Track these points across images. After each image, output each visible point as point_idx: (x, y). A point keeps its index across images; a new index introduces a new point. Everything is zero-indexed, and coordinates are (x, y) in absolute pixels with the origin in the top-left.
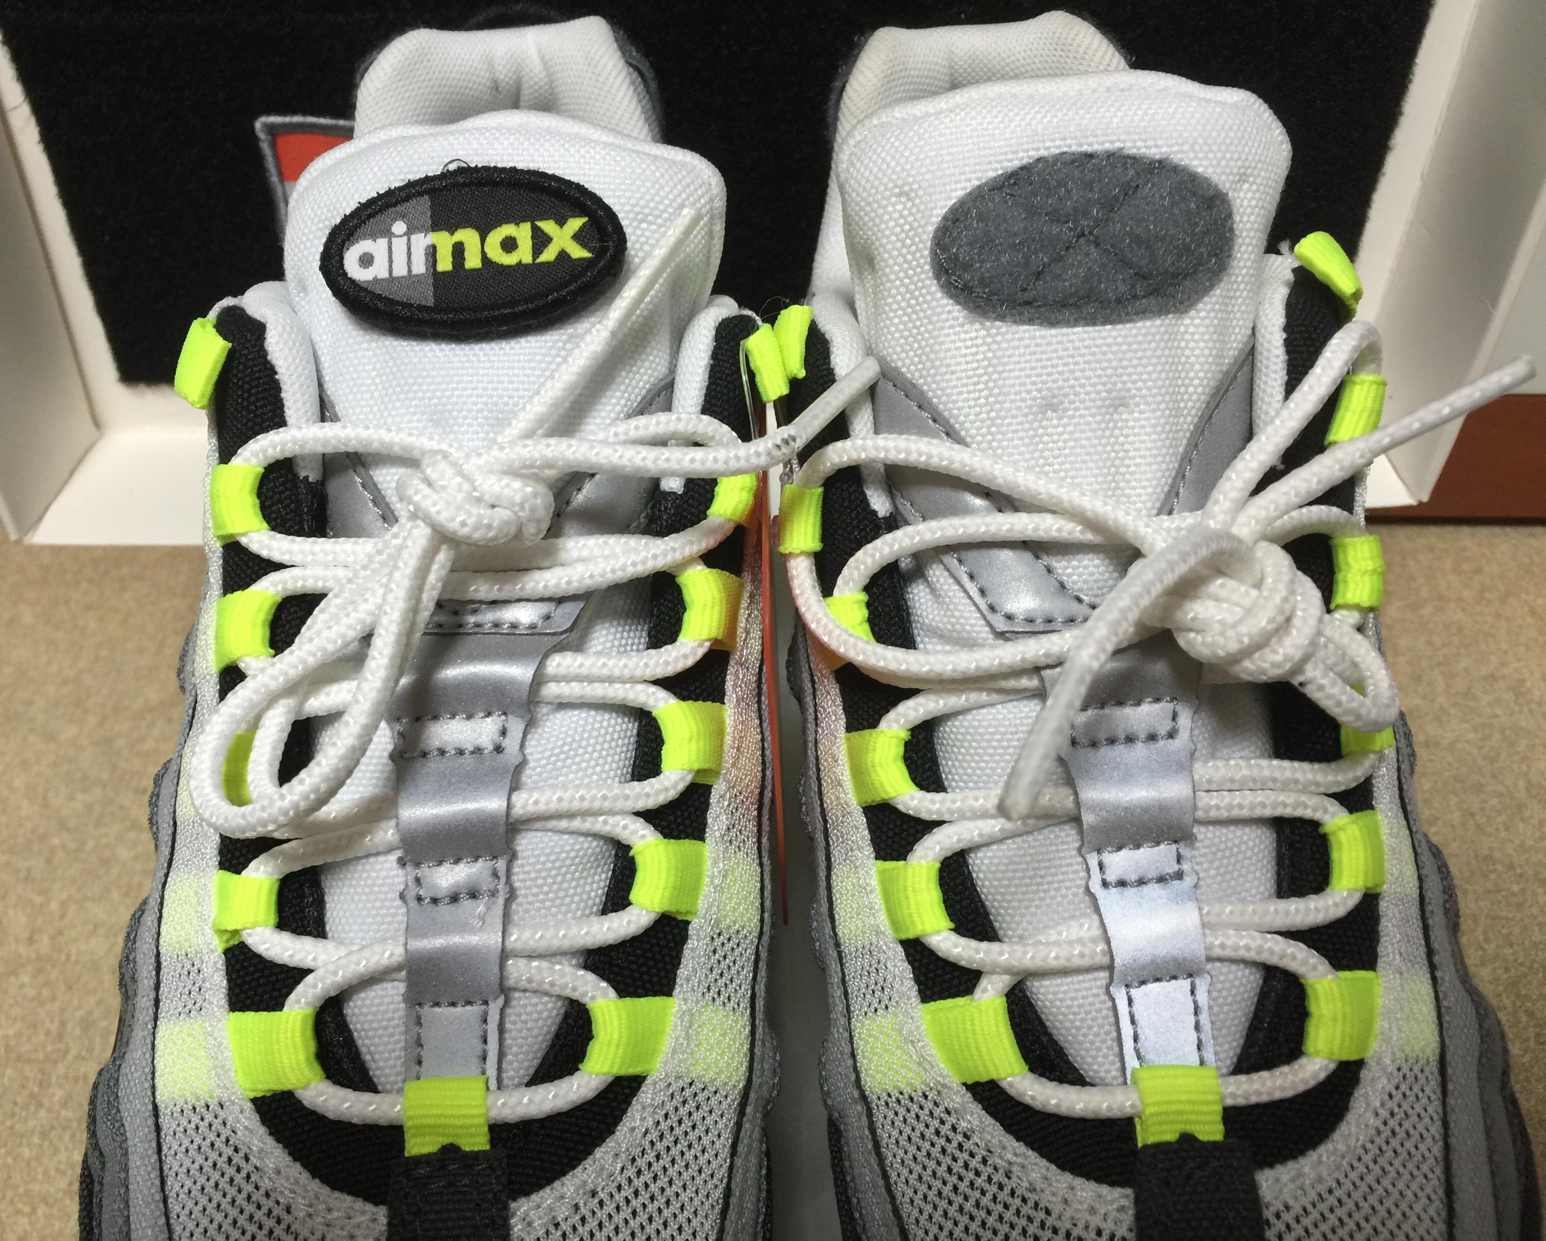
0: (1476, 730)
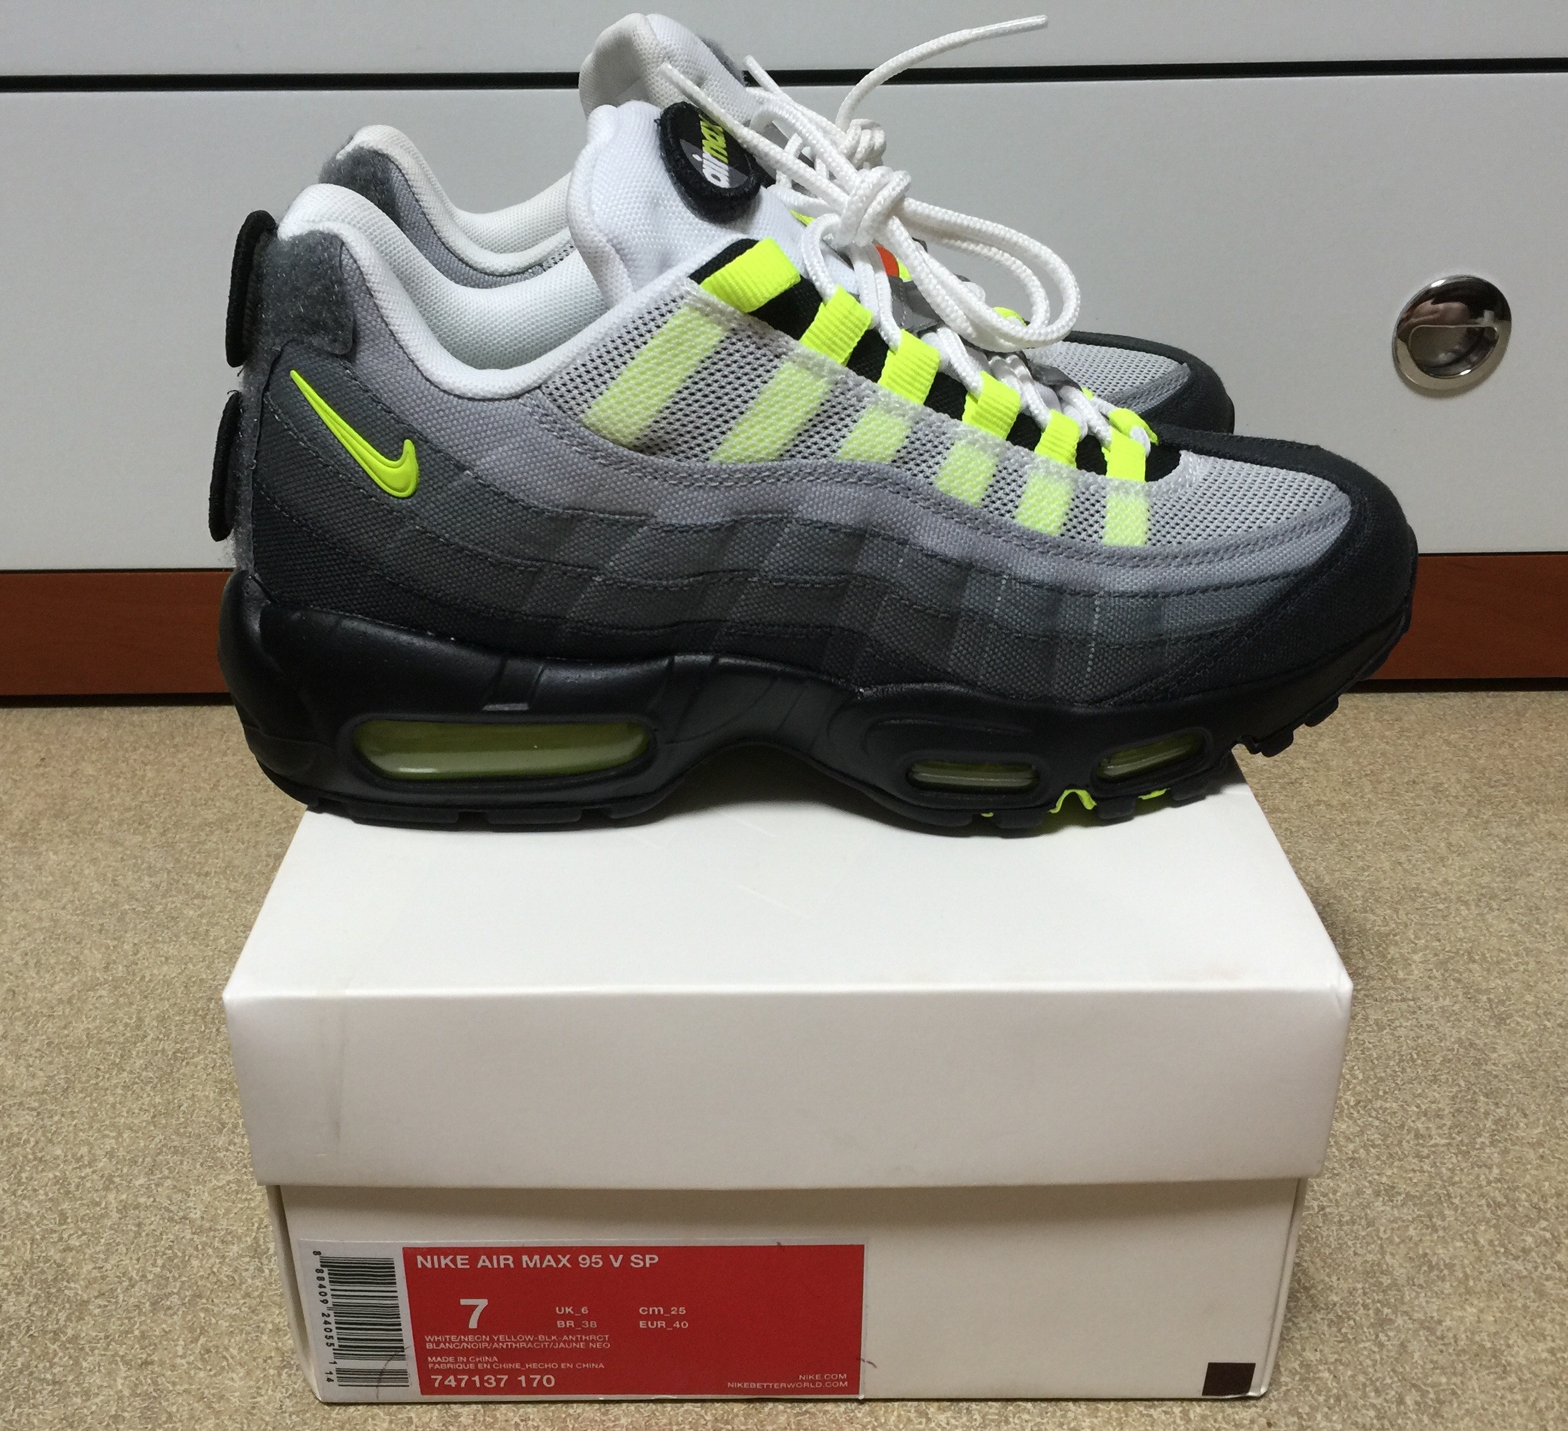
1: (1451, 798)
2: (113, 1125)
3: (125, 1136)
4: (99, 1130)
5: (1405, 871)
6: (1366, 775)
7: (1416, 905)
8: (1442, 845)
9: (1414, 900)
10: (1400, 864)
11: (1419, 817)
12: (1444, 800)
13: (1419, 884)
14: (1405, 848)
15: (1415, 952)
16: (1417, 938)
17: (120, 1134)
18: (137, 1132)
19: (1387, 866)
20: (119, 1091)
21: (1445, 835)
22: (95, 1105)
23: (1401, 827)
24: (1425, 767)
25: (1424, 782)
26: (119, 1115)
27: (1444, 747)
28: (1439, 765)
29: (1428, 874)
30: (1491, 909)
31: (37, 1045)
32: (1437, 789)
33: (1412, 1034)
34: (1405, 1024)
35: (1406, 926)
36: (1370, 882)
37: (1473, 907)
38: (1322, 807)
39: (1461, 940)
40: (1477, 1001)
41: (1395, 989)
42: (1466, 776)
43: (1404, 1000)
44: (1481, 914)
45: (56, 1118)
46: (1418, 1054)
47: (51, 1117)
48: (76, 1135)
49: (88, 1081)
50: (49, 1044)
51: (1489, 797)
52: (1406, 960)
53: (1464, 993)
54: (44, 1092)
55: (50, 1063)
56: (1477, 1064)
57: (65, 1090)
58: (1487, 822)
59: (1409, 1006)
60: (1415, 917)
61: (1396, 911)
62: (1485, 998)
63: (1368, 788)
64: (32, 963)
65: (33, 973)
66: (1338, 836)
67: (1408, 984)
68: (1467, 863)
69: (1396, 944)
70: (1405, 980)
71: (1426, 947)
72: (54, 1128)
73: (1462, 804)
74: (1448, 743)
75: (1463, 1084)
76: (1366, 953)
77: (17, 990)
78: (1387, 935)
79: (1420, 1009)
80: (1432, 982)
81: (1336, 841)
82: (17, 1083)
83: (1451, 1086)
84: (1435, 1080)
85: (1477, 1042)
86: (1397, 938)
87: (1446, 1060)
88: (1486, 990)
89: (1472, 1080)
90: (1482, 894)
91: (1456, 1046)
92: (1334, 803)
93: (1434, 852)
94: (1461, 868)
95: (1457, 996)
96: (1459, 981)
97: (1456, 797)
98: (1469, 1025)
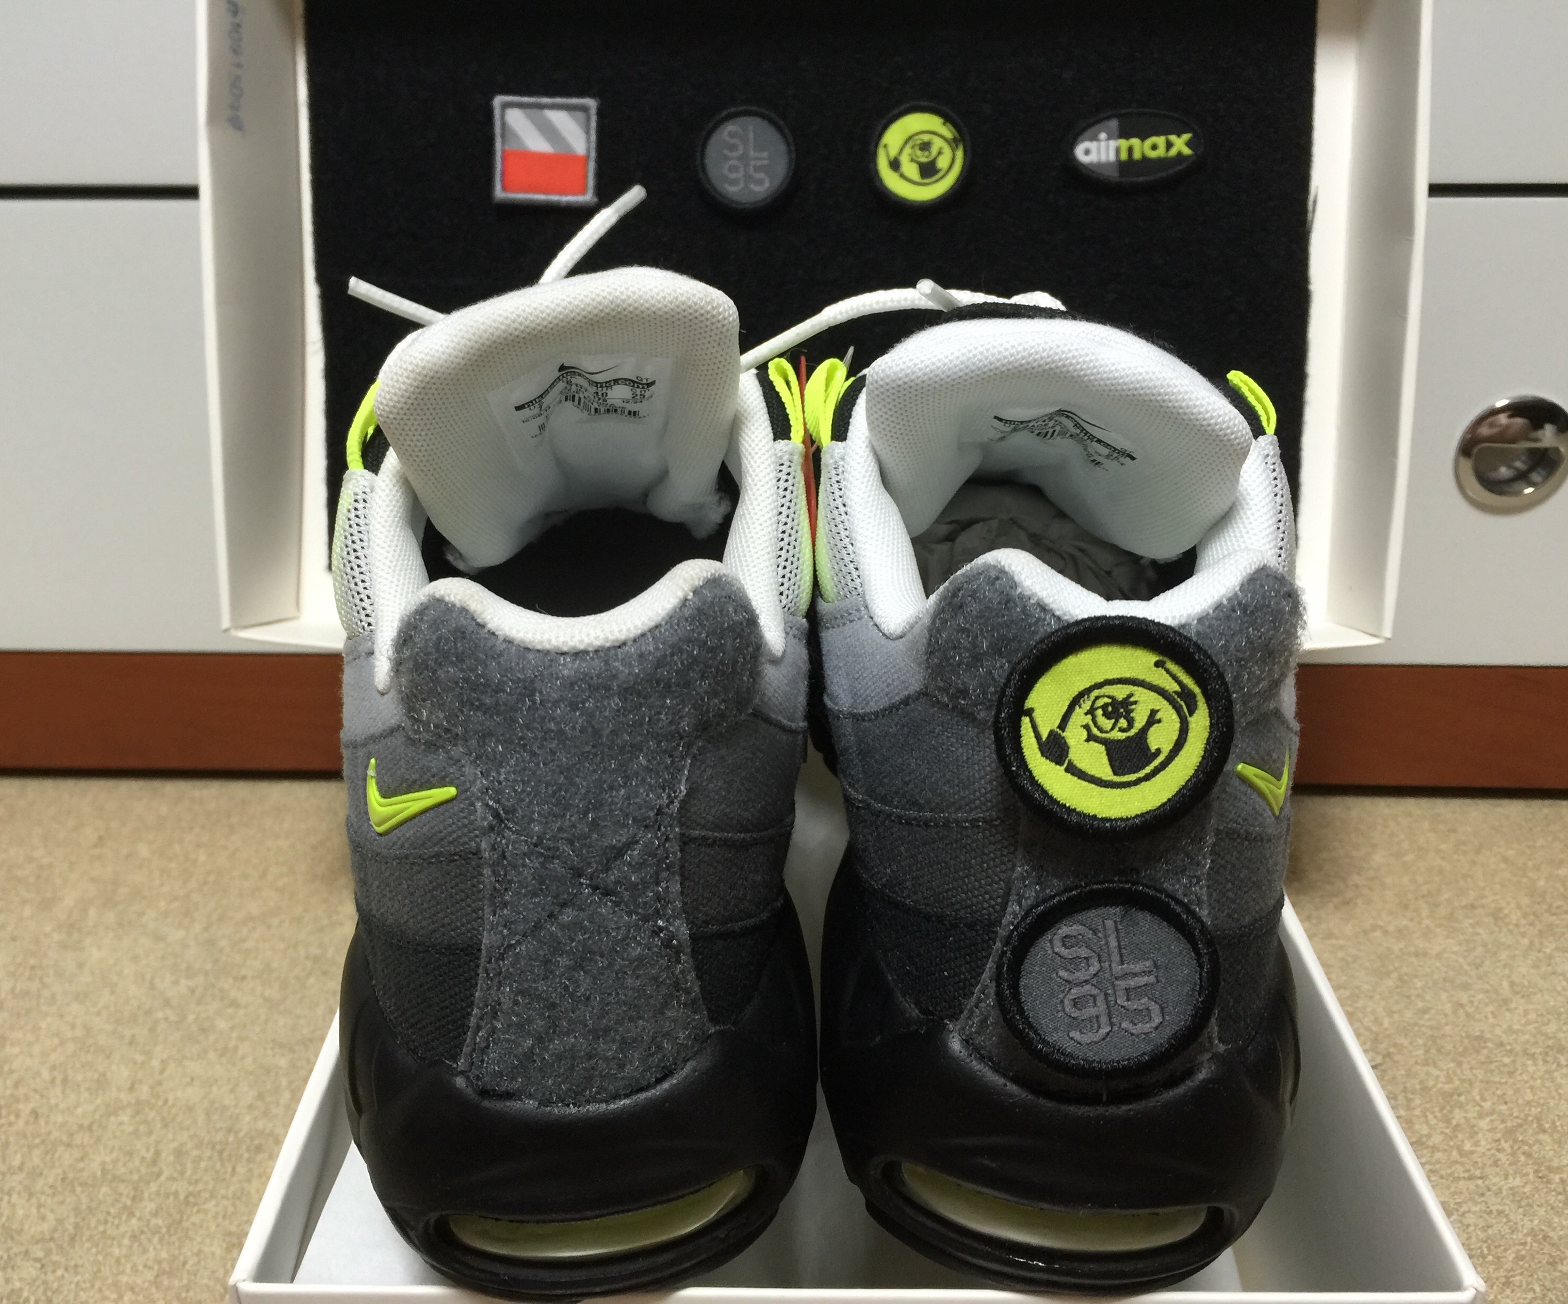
7: (1481, 1058)
9: (1478, 1052)
11: (1479, 949)
16: (1483, 1099)
21: (1507, 972)
22: (100, 1258)
24: (1483, 889)
25: (1483, 906)
33: (1482, 1223)
62: (1557, 1178)
83: (1525, 1291)
88: (1558, 1168)
91: (1529, 1239)
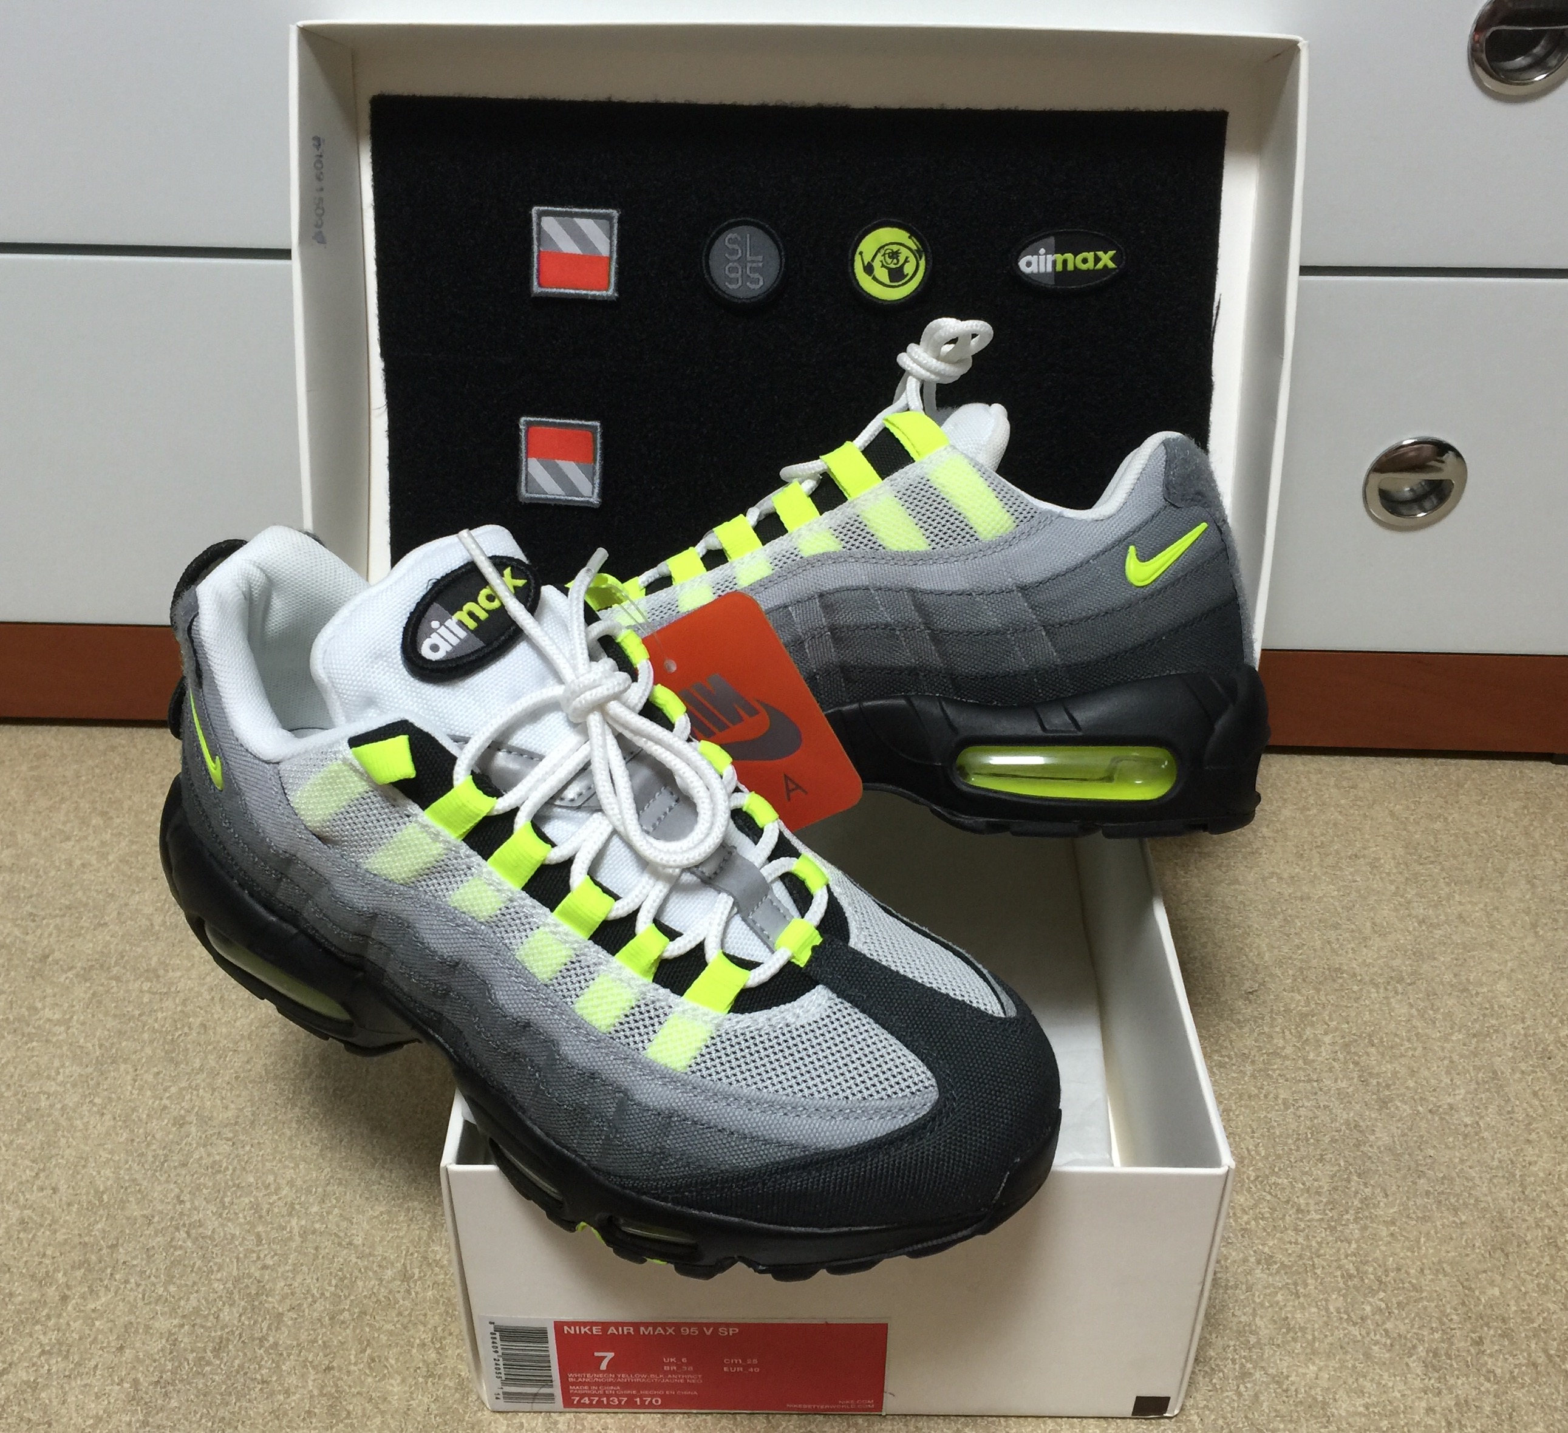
0: (1338, 890)
1: (1384, 875)
2: (291, 1156)
3: (301, 1167)
4: (280, 1161)
5: (1333, 950)
6: (1317, 847)
7: (1336, 986)
8: (1368, 924)
9: (1334, 981)
10: (1329, 942)
11: (1354, 895)
12: (1378, 877)
13: (1341, 964)
14: (1336, 926)
15: (1326, 1033)
16: (1331, 1019)
17: (297, 1166)
18: (310, 1164)
19: (1318, 944)
20: (294, 1125)
21: (1372, 914)
22: (276, 1137)
23: (1337, 904)
24: (1368, 841)
25: (1364, 856)
26: (295, 1148)
27: (1389, 820)
28: (1380, 839)
29: (1350, 955)
30: (1396, 993)
31: (227, 1078)
32: (1374, 865)
33: (1311, 1114)
34: (1306, 1104)
35: (1324, 1007)
36: (1302, 961)
37: (1382, 990)
38: (1274, 880)
39: (1365, 1023)
40: (1367, 1085)
41: (1304, 1070)
42: (1400, 851)
43: (1310, 1081)
44: (1386, 998)
45: (247, 1148)
46: (1312, 1134)
47: (243, 1147)
48: (264, 1165)
49: (269, 1115)
50: (237, 1078)
51: (1416, 875)
52: (1318, 1041)
53: (1360, 1077)
54: (236, 1123)
55: (239, 1096)
56: (1357, 1145)
57: (252, 1123)
58: (1409, 902)
59: (1313, 1087)
60: (1332, 998)
61: (1318, 990)
62: (1374, 1082)
63: (1316, 861)
64: (217, 999)
65: (218, 1007)
66: (1282, 911)
67: (1315, 1065)
68: (1384, 944)
69: (1312, 1024)
70: (1313, 1061)
71: (1336, 1029)
72: (246, 1158)
73: (1392, 882)
74: (1392, 814)
75: (1342, 1164)
76: (1287, 1033)
77: (208, 1024)
78: (1307, 1015)
79: (1321, 1090)
80: (1335, 1064)
81: (1281, 917)
82: (215, 1114)
83: (1333, 1165)
84: (1321, 1159)
85: (1362, 1124)
86: (1314, 1019)
87: (1333, 1140)
88: (1378, 1074)
89: (1351, 1160)
90: (1391, 978)
91: (1343, 1128)
92: (1285, 875)
93: (1360, 931)
94: (1379, 949)
95: (1353, 1078)
96: (1356, 1064)
97: (1388, 874)
98: (1358, 1107)
